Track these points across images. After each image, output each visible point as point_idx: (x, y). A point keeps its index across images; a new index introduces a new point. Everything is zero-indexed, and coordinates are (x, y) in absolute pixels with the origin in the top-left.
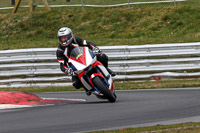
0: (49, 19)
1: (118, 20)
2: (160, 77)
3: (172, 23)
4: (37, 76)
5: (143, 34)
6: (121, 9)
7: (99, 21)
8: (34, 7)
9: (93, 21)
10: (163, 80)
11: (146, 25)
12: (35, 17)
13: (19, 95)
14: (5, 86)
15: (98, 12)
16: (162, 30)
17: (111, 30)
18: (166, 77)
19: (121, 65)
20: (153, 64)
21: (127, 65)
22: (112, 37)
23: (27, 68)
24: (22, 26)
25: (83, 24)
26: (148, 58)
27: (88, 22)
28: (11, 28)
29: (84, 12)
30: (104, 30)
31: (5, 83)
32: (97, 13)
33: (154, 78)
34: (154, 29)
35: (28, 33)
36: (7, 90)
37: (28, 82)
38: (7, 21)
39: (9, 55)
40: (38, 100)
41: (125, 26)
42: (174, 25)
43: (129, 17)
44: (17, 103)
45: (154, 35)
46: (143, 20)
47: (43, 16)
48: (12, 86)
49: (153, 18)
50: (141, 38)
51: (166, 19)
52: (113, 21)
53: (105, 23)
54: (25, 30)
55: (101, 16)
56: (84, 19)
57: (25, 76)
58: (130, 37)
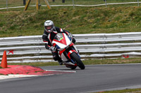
0: (50, 15)
1: (99, 16)
2: (128, 56)
3: (136, 18)
4: (41, 54)
5: (116, 26)
6: (101, 8)
7: (85, 16)
8: (39, 6)
9: (81, 16)
10: (130, 57)
11: (118, 19)
12: (40, 14)
13: (29, 68)
14: (19, 62)
15: (85, 10)
16: (130, 22)
17: (93, 23)
18: (132, 55)
19: (101, 47)
20: (123, 46)
21: (105, 47)
22: (95, 27)
23: (35, 49)
24: (31, 19)
25: (74, 18)
26: (120, 42)
27: (77, 17)
28: (23, 21)
29: (75, 10)
30: (88, 23)
31: (19, 60)
32: (83, 10)
33: (124, 56)
34: (124, 22)
35: (35, 25)
36: (20, 64)
37: (35, 59)
38: (20, 16)
39: (22, 40)
40: (42, 72)
41: (104, 19)
42: (138, 19)
43: (106, 14)
44: (27, 73)
45: (124, 26)
46: (116, 16)
47: (45, 13)
48: (24, 61)
49: (123, 14)
50: (115, 28)
51: (132, 15)
52: (95, 16)
53: (89, 18)
54: (33, 22)
55: (86, 13)
56: (75, 15)
57: (33, 55)
58: (107, 27)
